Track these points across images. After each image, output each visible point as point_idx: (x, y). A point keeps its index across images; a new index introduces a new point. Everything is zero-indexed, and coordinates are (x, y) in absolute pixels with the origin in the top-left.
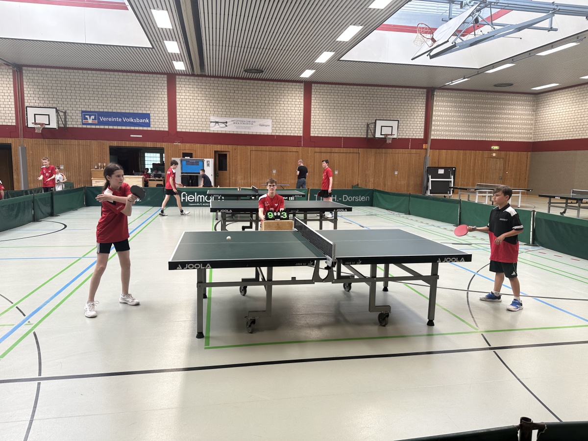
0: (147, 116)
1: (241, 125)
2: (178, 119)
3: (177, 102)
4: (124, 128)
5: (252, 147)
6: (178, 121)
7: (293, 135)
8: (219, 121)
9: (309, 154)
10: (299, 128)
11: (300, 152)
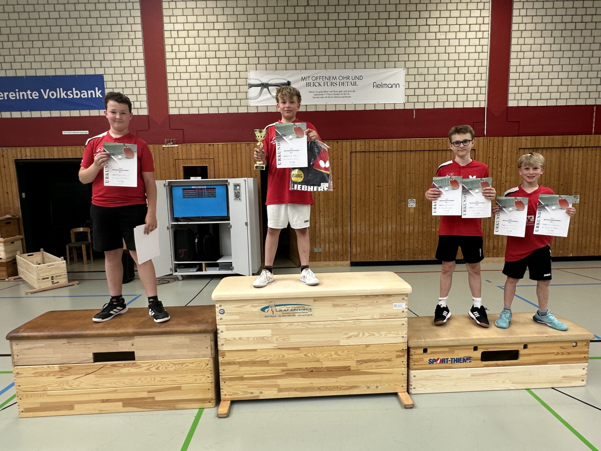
1: (326, 88)
2: (170, 83)
3: (168, 41)
4: (46, 114)
5: (353, 142)
6: (170, 90)
7: (462, 107)
8: (270, 82)
9: (504, 154)
10: (478, 87)
11: (481, 149)
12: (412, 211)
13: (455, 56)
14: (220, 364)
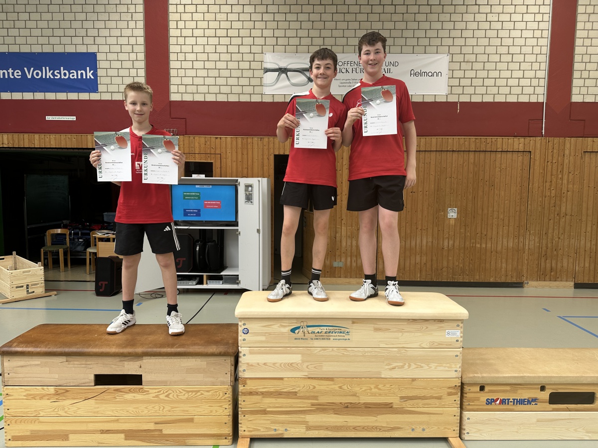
0: (89, 60)
2: (173, 64)
3: (172, 17)
4: (28, 96)
6: (173, 73)
7: (516, 101)
8: (289, 67)
9: (565, 158)
10: (535, 78)
11: (538, 152)
12: (452, 222)
13: (509, 42)
14: (240, 394)
